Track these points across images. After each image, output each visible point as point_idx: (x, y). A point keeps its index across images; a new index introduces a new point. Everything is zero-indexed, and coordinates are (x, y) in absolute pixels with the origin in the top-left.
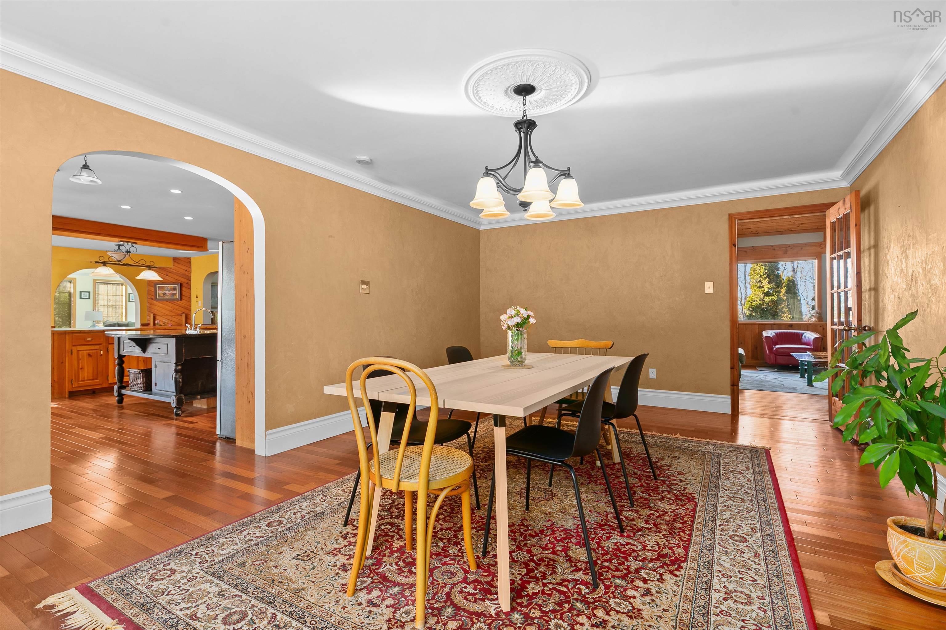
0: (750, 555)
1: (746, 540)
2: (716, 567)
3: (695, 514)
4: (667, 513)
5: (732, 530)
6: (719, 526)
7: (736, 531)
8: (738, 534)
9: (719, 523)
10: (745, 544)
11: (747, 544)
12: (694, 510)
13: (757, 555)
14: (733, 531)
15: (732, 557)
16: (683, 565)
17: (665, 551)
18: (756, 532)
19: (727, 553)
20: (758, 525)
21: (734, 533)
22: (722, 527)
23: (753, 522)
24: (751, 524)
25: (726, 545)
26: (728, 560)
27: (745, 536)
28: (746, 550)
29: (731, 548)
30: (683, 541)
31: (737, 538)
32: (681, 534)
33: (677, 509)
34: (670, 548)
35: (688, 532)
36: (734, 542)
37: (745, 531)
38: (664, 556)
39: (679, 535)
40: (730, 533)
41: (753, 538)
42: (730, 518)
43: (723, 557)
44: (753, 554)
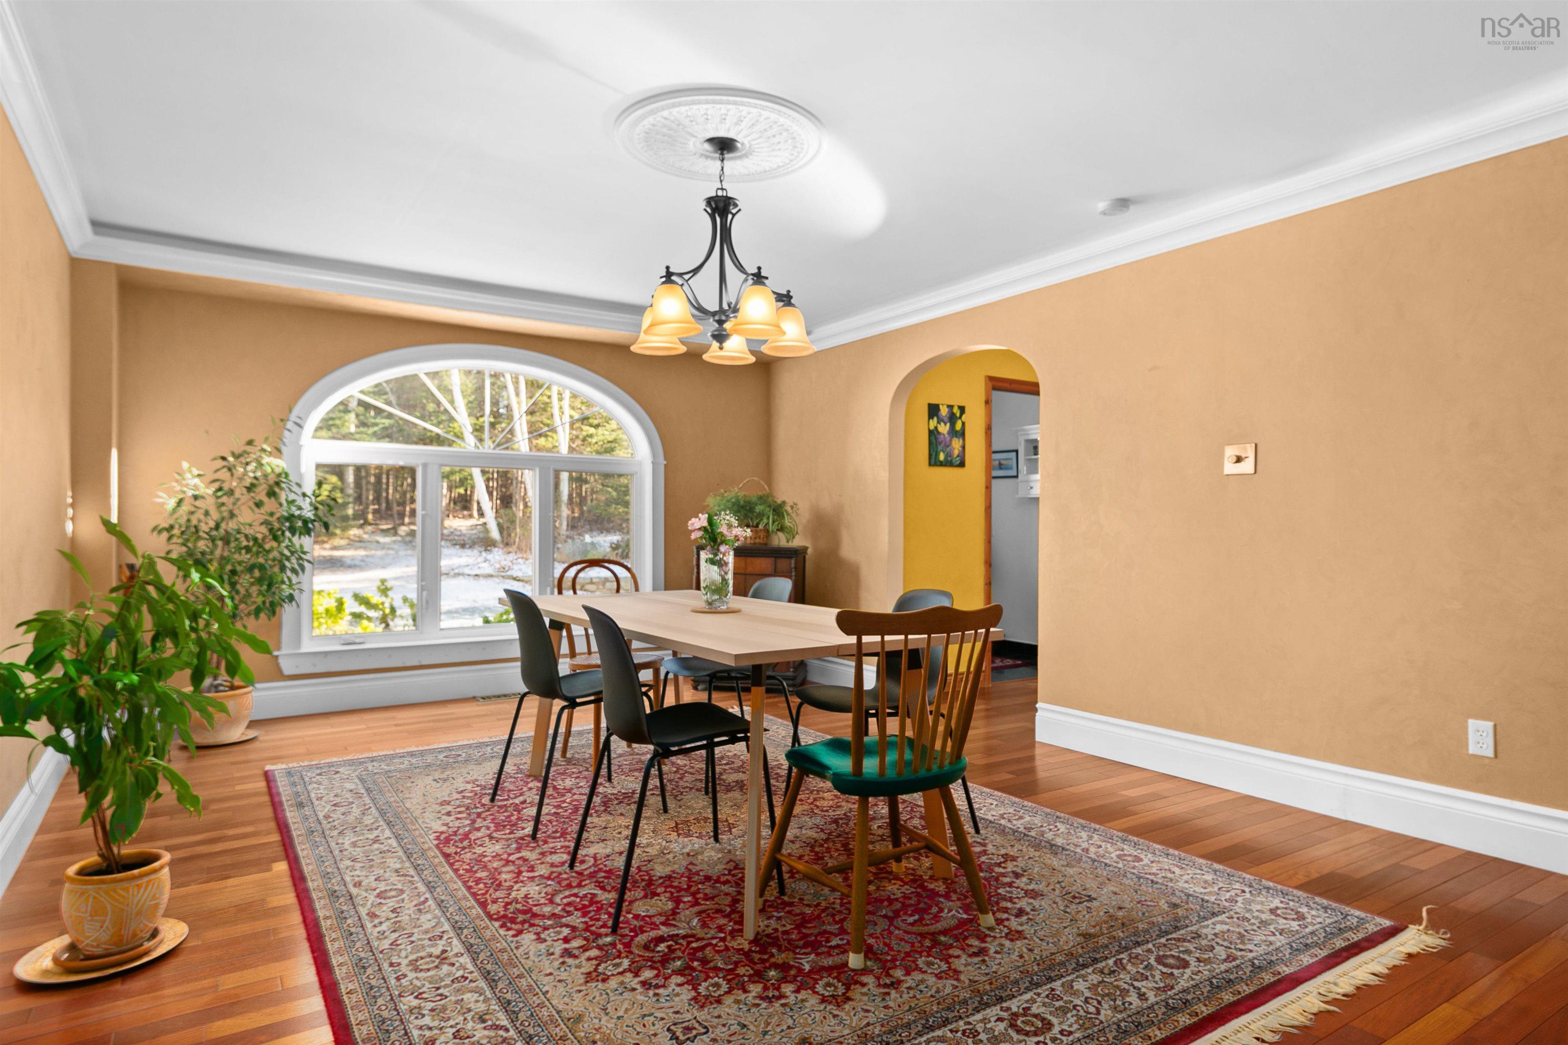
0: (367, 881)
1: (378, 896)
2: (401, 853)
3: (477, 901)
4: (516, 882)
5: (406, 901)
6: (427, 899)
7: (398, 902)
8: (394, 899)
9: (430, 902)
10: (378, 891)
11: (375, 893)
12: (483, 905)
13: (358, 884)
14: (403, 900)
15: (388, 870)
16: (436, 842)
17: (466, 843)
18: (368, 914)
19: (397, 871)
20: (369, 925)
21: (400, 898)
22: (422, 899)
23: (378, 929)
24: (381, 923)
25: (402, 878)
26: (391, 865)
27: (383, 901)
28: (374, 885)
29: (394, 878)
30: (458, 861)
31: (393, 893)
32: (468, 867)
33: (509, 894)
34: (464, 848)
35: (461, 872)
36: (395, 887)
37: (385, 908)
38: (461, 841)
39: (468, 864)
40: (404, 896)
41: (369, 903)
42: (418, 919)
43: (398, 866)
44: (363, 884)
